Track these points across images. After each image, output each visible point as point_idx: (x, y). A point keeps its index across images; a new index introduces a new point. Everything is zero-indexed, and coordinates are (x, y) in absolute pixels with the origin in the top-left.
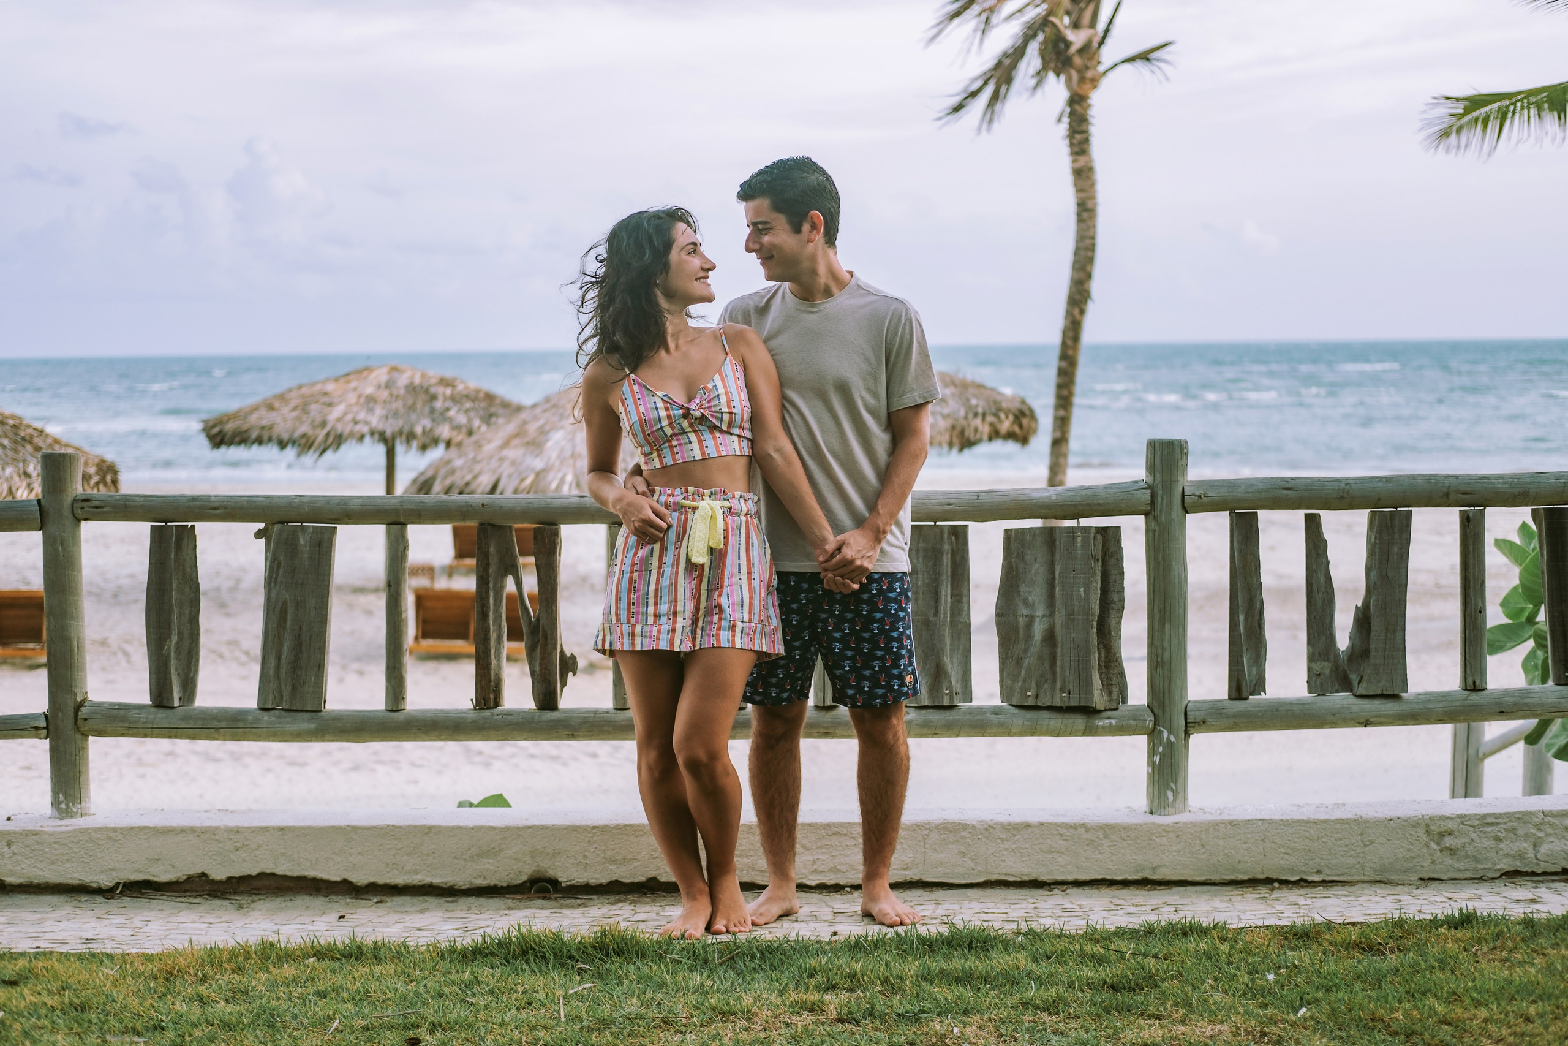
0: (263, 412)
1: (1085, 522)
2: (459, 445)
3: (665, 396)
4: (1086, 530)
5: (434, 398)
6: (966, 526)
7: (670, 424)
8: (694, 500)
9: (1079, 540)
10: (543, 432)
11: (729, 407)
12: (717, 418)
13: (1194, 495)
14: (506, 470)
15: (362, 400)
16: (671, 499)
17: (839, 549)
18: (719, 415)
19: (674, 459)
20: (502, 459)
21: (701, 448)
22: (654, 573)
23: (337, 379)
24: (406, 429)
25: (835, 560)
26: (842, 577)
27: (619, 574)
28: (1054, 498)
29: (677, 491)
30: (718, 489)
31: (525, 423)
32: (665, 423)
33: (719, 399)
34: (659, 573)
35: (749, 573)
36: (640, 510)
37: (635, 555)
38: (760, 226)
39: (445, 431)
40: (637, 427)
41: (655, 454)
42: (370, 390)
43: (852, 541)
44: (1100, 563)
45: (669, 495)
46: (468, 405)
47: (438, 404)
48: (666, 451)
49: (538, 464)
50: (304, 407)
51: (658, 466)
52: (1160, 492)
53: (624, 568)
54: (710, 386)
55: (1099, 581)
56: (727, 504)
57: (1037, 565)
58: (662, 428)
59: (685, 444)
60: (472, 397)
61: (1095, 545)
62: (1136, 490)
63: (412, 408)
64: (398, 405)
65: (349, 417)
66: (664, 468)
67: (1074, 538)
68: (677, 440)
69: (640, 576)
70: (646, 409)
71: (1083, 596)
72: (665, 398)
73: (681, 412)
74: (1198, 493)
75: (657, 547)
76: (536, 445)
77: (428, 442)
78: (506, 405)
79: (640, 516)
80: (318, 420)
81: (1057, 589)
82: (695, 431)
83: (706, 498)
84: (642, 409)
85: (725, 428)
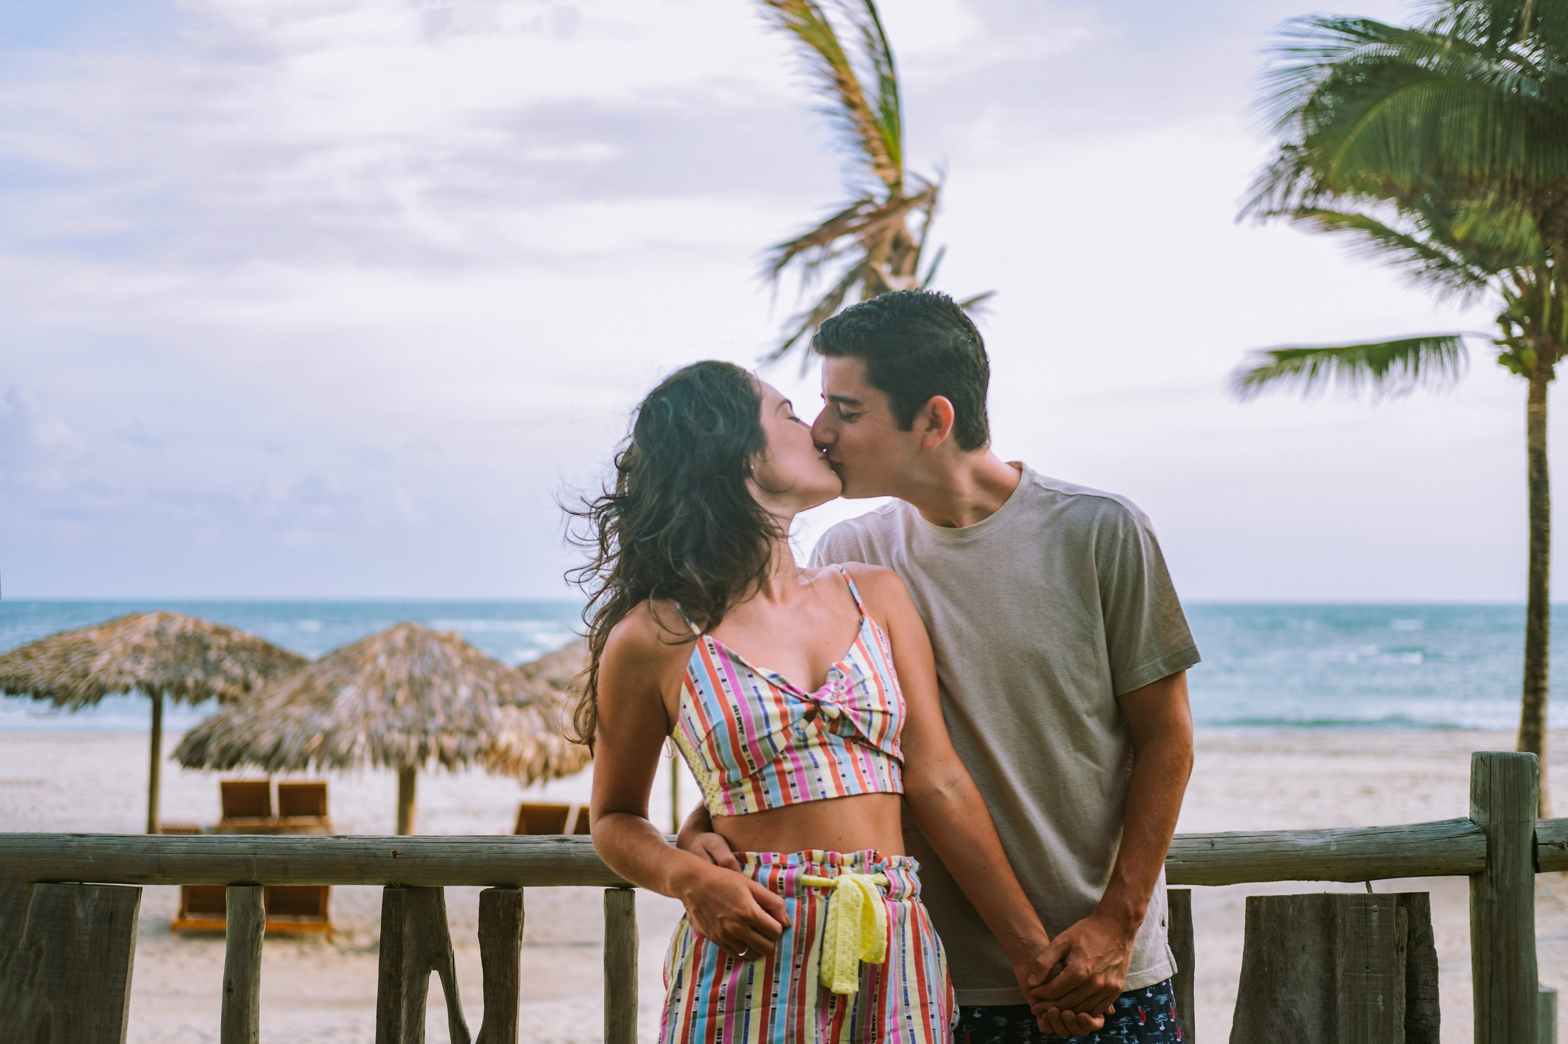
0: (19, 661)
1: (1380, 887)
2: (235, 700)
3: (774, 676)
4: (1383, 898)
5: (206, 648)
6: (1189, 891)
7: (785, 729)
8: (824, 874)
9: (1375, 916)
10: (333, 688)
11: (882, 701)
12: (863, 721)
13: (1552, 843)
14: (291, 729)
15: (129, 651)
16: (782, 874)
17: (1062, 961)
18: (866, 716)
19: (786, 797)
20: (286, 718)
21: (835, 777)
22: (756, 1014)
23: (101, 628)
24: (177, 680)
25: (1056, 981)
26: (1072, 1009)
27: (687, 1019)
28: (1333, 848)
29: (792, 859)
30: (866, 852)
31: (312, 677)
32: (776, 726)
33: (865, 688)
34: (764, 1015)
35: (924, 1005)
36: (733, 897)
37: (717, 981)
38: (843, 407)
39: (218, 684)
40: (723, 733)
41: (748, 786)
42: (137, 638)
43: (1083, 943)
44: (1405, 954)
45: (776, 867)
46: (244, 655)
47: (212, 655)
48: (771, 782)
49: (327, 723)
50: (64, 657)
51: (753, 808)
52: (1502, 839)
53: (696, 1007)
54: (848, 663)
55: (1404, 983)
56: (882, 879)
57: (1306, 957)
58: (769, 736)
59: (807, 768)
60: (249, 647)
61: (1397, 925)
62: (1463, 835)
63: (184, 658)
64: (168, 656)
65: (114, 668)
66: (766, 813)
67: (1367, 912)
68: (794, 760)
69: (728, 1022)
70: (741, 699)
71: (1382, 1008)
72: (773, 681)
73: (803, 707)
74: (1558, 840)
75: (760, 966)
76: (324, 702)
77: (200, 695)
78: (284, 656)
79: (736, 909)
80: (80, 669)
81: (1340, 997)
82: (823, 744)
83: (846, 869)
84: (732, 700)
85: (873, 740)
